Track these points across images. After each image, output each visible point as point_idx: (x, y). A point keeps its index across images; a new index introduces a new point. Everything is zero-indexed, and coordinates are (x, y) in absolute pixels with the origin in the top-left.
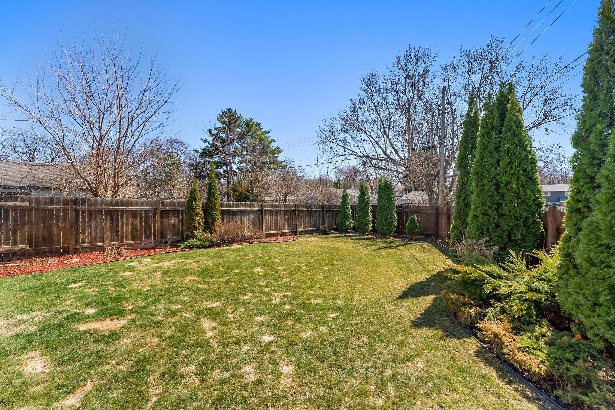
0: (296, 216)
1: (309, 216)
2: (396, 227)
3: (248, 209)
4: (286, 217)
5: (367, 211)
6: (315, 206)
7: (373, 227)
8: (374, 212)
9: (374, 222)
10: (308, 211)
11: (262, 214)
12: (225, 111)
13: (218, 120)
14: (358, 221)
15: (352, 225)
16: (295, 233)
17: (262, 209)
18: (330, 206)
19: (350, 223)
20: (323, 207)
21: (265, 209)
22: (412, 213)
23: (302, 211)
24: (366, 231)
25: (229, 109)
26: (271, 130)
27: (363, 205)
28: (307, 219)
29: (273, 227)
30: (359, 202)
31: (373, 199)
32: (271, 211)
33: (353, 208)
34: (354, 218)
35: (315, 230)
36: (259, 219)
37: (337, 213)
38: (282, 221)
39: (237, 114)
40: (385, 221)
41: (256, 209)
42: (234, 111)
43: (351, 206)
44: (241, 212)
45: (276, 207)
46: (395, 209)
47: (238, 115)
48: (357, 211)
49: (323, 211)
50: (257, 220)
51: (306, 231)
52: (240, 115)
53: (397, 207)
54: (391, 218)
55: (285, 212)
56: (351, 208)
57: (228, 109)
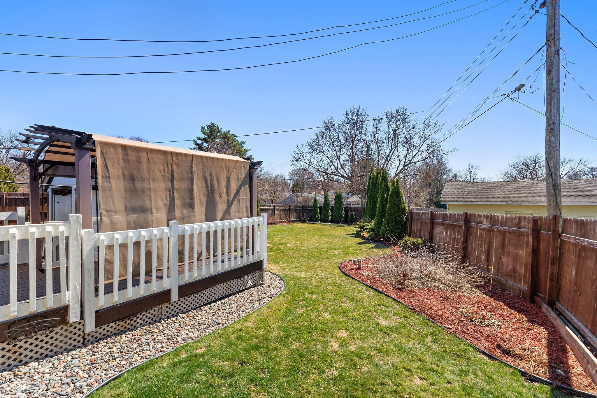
0: (289, 212)
1: (296, 212)
2: (344, 218)
3: (269, 208)
4: (285, 212)
5: (329, 209)
6: (299, 206)
7: (332, 218)
8: (332, 210)
9: (332, 216)
10: (295, 209)
11: (274, 211)
12: (209, 126)
13: (201, 132)
14: (323, 215)
15: (320, 217)
16: (289, 222)
17: (274, 208)
18: (306, 207)
19: (318, 216)
20: (303, 207)
21: (276, 208)
22: (352, 211)
23: (293, 209)
24: (328, 221)
25: (213, 124)
26: (245, 142)
27: (327, 206)
28: (295, 214)
29: (279, 218)
30: (324, 204)
31: (332, 203)
32: (278, 209)
33: (320, 207)
34: (321, 214)
35: (299, 220)
36: (273, 213)
37: (310, 210)
38: (283, 215)
39: (218, 128)
40: (338, 215)
41: (272, 208)
42: (216, 126)
43: (319, 206)
44: (266, 209)
45: (280, 207)
46: (344, 209)
47: (220, 129)
48: (323, 209)
49: (303, 209)
50: (272, 214)
51: (294, 221)
52: (221, 129)
53: (344, 207)
54: (341, 214)
55: (285, 209)
56: (319, 208)
57: (211, 124)
